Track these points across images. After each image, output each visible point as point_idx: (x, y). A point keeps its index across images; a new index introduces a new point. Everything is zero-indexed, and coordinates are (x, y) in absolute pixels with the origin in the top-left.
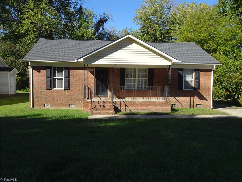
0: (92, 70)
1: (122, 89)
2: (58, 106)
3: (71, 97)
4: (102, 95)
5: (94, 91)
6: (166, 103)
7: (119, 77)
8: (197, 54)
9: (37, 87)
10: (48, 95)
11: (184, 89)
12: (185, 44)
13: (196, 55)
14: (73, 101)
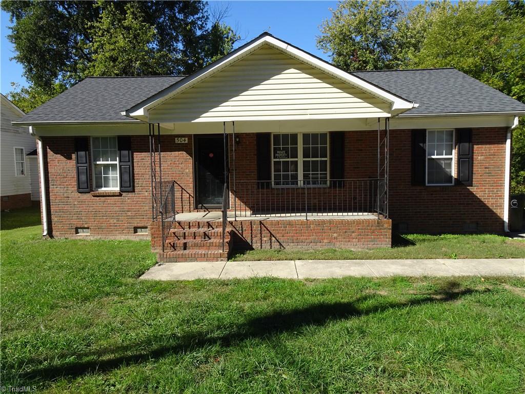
0: (186, 142)
1: (262, 188)
2: (109, 233)
3: (137, 209)
4: (215, 204)
5: (192, 195)
6: (378, 223)
7: (256, 156)
8: (463, 92)
9: (57, 188)
10: (83, 207)
11: (428, 183)
12: (428, 72)
13: (459, 93)
14: (143, 218)
